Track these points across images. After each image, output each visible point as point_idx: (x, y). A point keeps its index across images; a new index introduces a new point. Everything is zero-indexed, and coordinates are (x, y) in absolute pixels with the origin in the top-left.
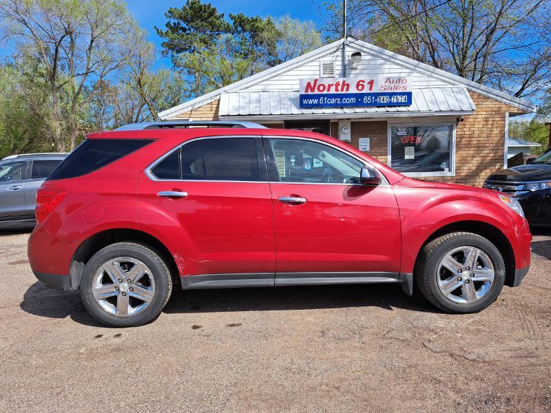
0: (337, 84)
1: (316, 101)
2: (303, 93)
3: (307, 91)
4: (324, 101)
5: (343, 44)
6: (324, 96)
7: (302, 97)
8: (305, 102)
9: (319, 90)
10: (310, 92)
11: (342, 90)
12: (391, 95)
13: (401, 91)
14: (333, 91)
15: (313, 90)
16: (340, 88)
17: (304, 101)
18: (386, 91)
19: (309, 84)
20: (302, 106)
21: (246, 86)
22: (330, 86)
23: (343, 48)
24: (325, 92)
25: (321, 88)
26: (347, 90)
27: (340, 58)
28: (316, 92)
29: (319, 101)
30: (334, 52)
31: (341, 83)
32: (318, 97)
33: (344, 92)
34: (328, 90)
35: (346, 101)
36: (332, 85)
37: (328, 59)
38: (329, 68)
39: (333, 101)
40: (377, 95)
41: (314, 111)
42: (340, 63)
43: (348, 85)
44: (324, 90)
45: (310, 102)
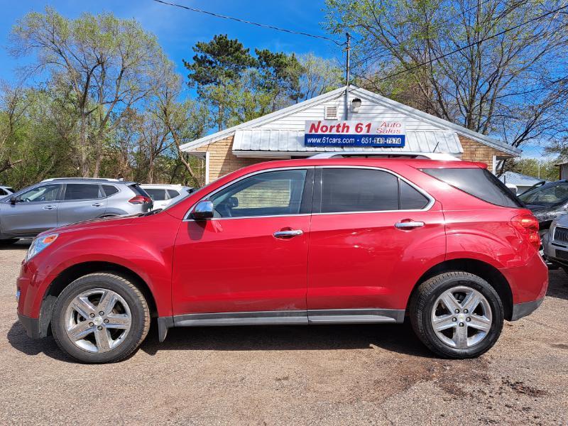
0: (339, 126)
1: (319, 141)
2: (308, 133)
3: (311, 131)
4: (326, 140)
5: (346, 91)
6: (326, 136)
7: (307, 136)
8: (309, 141)
9: (322, 131)
10: (313, 132)
11: (343, 131)
12: (386, 137)
13: (395, 134)
14: (334, 132)
15: (316, 131)
16: (340, 129)
17: (308, 140)
18: (382, 134)
19: (313, 126)
20: (306, 144)
21: (259, 124)
22: (332, 127)
23: (346, 94)
24: (328, 133)
25: (324, 129)
26: (347, 131)
27: (343, 103)
28: (320, 132)
29: (321, 141)
30: (338, 97)
31: (342, 125)
32: (321, 136)
33: (345, 133)
34: (330, 131)
35: (345, 141)
36: (334, 126)
37: (332, 104)
38: (332, 111)
39: (335, 141)
40: (374, 137)
41: (317, 149)
42: (343, 107)
43: (348, 127)
44: (326, 131)
45: (314, 140)
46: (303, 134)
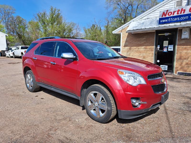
0: (179, 10)
1: (166, 21)
2: (161, 17)
3: (162, 16)
4: (171, 20)
6: (171, 17)
7: (160, 19)
8: (161, 21)
9: (168, 15)
10: (164, 17)
11: (181, 13)
14: (176, 14)
15: (165, 15)
16: (179, 12)
19: (164, 13)
20: (160, 23)
24: (172, 16)
26: (184, 13)
28: (167, 16)
29: (168, 20)
31: (180, 10)
32: (168, 18)
33: (182, 14)
34: (173, 14)
35: (182, 18)
36: (176, 11)
39: (176, 19)
41: (165, 25)
43: (184, 10)
44: (171, 14)
45: (164, 21)
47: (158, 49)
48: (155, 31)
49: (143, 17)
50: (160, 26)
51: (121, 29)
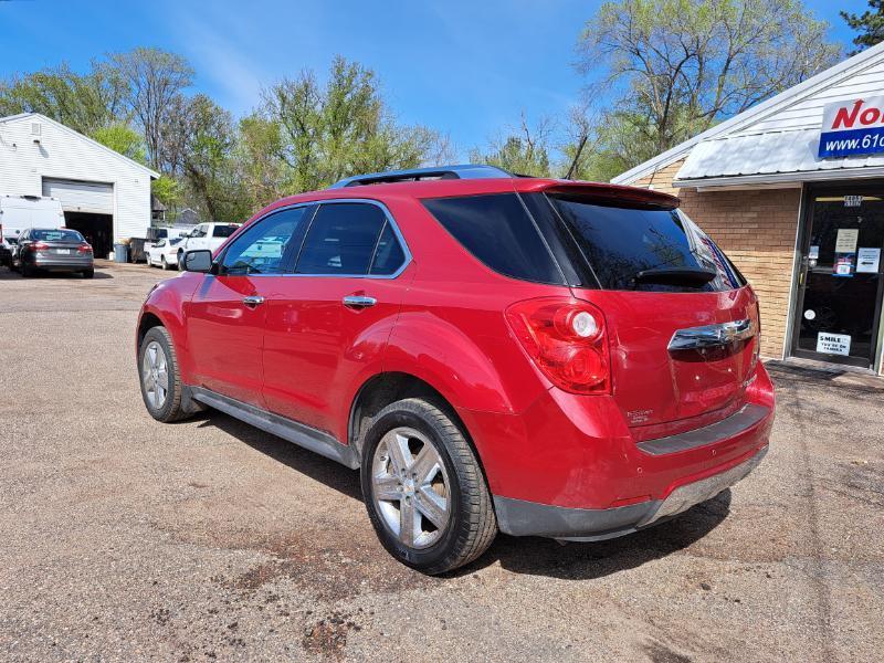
1: (853, 144)
2: (829, 129)
3: (836, 125)
4: (872, 141)
6: (872, 131)
7: (826, 138)
8: (830, 146)
9: (863, 120)
10: (842, 128)
15: (849, 122)
17: (828, 144)
19: (843, 113)
20: (823, 153)
24: (877, 124)
25: (870, 116)
29: (860, 144)
32: (859, 134)
41: (847, 162)
44: (874, 119)
45: (842, 145)
46: (816, 135)
47: (813, 263)
48: (800, 186)
49: (749, 126)
50: (825, 164)
51: (652, 170)
